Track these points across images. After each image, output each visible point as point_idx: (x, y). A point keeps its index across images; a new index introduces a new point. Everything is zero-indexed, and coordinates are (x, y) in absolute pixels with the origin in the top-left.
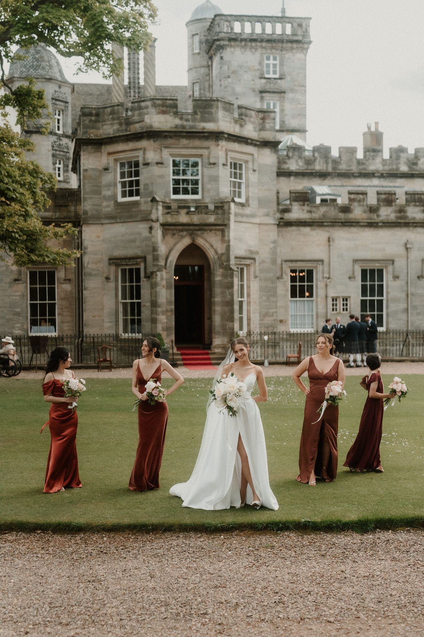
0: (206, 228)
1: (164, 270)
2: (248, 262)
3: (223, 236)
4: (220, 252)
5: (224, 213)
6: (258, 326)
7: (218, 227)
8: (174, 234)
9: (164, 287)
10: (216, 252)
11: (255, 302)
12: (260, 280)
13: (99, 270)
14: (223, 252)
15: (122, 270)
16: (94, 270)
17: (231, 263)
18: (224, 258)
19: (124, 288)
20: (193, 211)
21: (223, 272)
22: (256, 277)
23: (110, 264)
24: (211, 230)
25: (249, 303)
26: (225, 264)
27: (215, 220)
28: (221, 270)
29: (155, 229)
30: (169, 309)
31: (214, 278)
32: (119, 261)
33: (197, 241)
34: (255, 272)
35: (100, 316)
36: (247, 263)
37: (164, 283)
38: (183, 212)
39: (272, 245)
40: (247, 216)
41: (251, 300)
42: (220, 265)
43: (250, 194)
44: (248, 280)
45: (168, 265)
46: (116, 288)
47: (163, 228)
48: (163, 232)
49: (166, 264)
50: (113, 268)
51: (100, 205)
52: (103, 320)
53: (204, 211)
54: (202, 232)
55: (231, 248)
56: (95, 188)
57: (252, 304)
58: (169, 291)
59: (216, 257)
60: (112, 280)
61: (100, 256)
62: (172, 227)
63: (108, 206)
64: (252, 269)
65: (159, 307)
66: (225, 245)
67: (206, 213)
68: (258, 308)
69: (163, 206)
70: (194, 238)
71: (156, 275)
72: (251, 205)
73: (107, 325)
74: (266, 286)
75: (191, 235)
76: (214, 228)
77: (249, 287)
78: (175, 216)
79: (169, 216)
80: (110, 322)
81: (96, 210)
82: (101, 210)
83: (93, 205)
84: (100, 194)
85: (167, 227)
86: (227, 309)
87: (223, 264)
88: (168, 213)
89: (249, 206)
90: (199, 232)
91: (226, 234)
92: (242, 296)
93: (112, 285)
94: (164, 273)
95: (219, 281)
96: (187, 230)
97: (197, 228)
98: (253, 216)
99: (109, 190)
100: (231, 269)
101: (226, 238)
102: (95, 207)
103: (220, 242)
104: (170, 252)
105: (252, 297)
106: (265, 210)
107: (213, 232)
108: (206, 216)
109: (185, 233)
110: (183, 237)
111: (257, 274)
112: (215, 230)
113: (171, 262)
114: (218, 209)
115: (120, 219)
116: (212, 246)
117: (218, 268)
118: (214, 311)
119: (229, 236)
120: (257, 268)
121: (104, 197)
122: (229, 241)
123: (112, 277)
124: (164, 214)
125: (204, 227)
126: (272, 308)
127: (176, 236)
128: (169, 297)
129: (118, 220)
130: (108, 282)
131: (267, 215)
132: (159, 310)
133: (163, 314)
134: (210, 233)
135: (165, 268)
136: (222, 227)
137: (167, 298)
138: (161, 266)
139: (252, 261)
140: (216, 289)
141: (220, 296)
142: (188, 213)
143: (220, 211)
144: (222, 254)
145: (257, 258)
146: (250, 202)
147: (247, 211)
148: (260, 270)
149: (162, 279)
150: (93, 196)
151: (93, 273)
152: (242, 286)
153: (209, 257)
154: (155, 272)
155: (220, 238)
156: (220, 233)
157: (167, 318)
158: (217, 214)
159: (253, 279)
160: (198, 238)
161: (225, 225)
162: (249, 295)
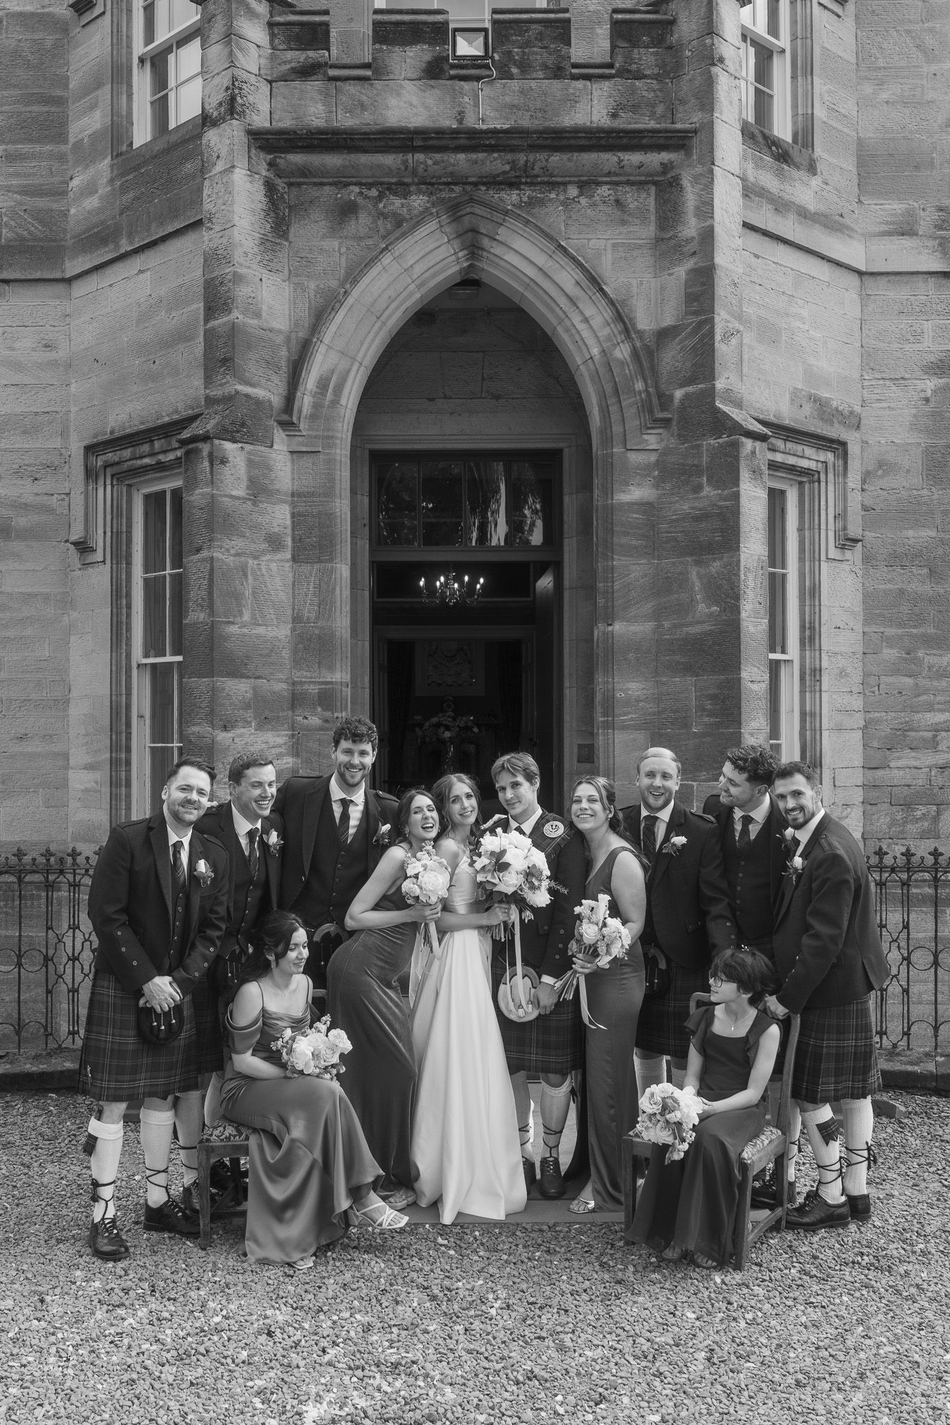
0: (556, 159)
1: (279, 436)
2: (809, 458)
3: (669, 215)
4: (645, 322)
5: (671, 70)
6: (858, 795)
7: (633, 158)
8: (347, 211)
9: (275, 543)
10: (622, 319)
11: (842, 674)
12: (867, 559)
13: (50, 510)
14: (668, 321)
15: (147, 497)
16: (25, 507)
17: (720, 385)
18: (671, 358)
19: (153, 590)
20: (472, 61)
21: (665, 453)
22: (848, 542)
23: (90, 474)
24: (587, 184)
25: (811, 677)
26: (679, 394)
27: (614, 116)
28: (652, 440)
29: (220, 167)
30: (313, 689)
31: (608, 491)
32: (127, 453)
33: (498, 250)
34: (841, 516)
35: (48, 737)
36: (805, 463)
37: (280, 516)
38: (410, 59)
39: (930, 384)
40: (804, 214)
41: (825, 664)
42: (646, 407)
43: (820, 112)
44: (809, 554)
45: (305, 401)
46: (120, 593)
47: (271, 165)
48: (270, 187)
49: (290, 400)
50: (104, 493)
51: (60, 192)
52: (66, 756)
53: (538, 56)
54: (528, 193)
55: (722, 289)
56: (35, 108)
57: (825, 679)
58: (311, 571)
59: (622, 352)
60: (99, 556)
61: (57, 443)
62: (333, 160)
63: (90, 189)
64: (829, 493)
65: (235, 674)
66: (680, 272)
67: (557, 72)
68: (858, 703)
69: (271, 25)
70: (474, 231)
71: (218, 460)
72: (820, 167)
73: (80, 780)
74: (902, 592)
75: (454, 210)
76: (608, 160)
77: (811, 593)
78: (351, 88)
79: (313, 86)
80: (90, 767)
81: (41, 217)
82: (65, 214)
83: (24, 191)
84: (61, 137)
85: (297, 159)
86: (688, 688)
87: (665, 400)
88: (306, 72)
89: (812, 169)
90: (511, 198)
91: (690, 197)
92: (776, 639)
93: (100, 578)
94: (279, 452)
95: (646, 507)
96: (428, 184)
97: (496, 163)
98: (831, 223)
99: (93, 107)
100: (722, 424)
101: (690, 228)
102: (41, 203)
103: (644, 261)
104: (320, 316)
105: (826, 643)
106: (897, 207)
107: (604, 191)
108: (556, 86)
109: (418, 201)
110: (401, 226)
111: (854, 530)
112: (619, 179)
113: (323, 385)
114: (635, 44)
115: (130, 236)
116: (595, 282)
117: (633, 423)
118: (610, 704)
119: (706, 209)
120: (855, 500)
121: (78, 145)
122: (708, 237)
123: (100, 541)
124: (284, 78)
125: (541, 159)
126: (930, 708)
127: (362, 222)
128: (309, 612)
129: (125, 246)
130: (86, 565)
131: (905, 229)
132: (239, 689)
133: (265, 723)
134: (583, 201)
135: (287, 425)
136: (665, 156)
137: (297, 619)
138: (258, 403)
139: (830, 457)
140: (618, 561)
141: (648, 607)
142: (435, 70)
143: (647, 58)
144: (664, 335)
145: (854, 449)
146: (819, 151)
147: (805, 191)
148: (865, 508)
149: (259, 489)
150: (25, 148)
151: (22, 521)
152: (776, 586)
153: (577, 359)
154: (206, 438)
155: (649, 231)
156: (649, 200)
157: (295, 750)
158: (624, 73)
159: (833, 553)
160: (503, 234)
161: (679, 141)
162: (810, 636)
